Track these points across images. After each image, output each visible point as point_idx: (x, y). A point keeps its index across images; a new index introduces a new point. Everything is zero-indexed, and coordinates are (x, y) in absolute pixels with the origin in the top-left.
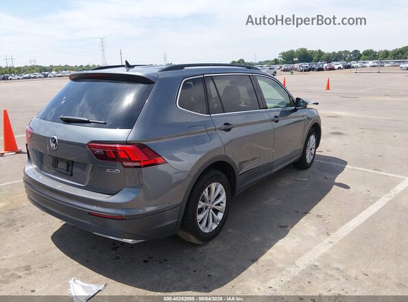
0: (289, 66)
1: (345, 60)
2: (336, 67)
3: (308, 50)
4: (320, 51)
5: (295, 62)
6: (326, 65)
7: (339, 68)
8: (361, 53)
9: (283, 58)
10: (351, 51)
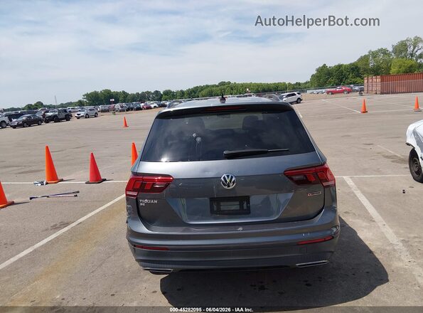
0: (107, 107)
1: (149, 100)
2: (152, 106)
3: (112, 91)
4: (124, 92)
5: (111, 103)
6: (143, 104)
7: (155, 107)
8: (162, 93)
9: (88, 100)
10: (153, 92)
